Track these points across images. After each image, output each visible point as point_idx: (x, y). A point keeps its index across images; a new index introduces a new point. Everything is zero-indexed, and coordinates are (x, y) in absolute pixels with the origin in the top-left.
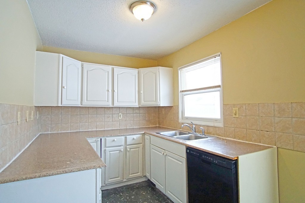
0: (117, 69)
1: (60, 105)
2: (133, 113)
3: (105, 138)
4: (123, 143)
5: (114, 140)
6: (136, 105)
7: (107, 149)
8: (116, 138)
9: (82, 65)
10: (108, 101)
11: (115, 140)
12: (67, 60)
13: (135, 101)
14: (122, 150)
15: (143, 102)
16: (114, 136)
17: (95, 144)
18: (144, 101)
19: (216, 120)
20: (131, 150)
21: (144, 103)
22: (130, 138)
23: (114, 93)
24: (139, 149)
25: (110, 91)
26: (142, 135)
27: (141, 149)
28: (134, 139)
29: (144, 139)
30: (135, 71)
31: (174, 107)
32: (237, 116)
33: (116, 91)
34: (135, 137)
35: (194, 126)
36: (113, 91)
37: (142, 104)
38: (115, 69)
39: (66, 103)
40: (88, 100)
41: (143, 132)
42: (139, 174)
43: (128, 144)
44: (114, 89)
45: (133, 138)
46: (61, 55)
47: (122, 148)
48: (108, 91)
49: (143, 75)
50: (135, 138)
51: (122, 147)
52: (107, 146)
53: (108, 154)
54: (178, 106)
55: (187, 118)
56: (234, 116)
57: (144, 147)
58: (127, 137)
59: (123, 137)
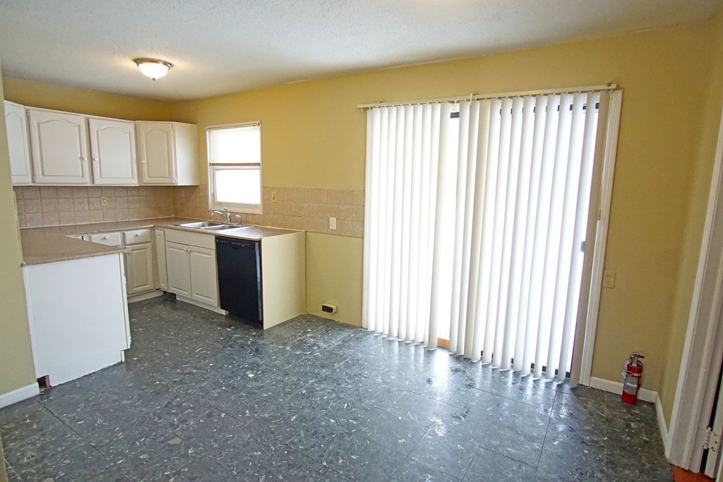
0: (97, 123)
2: (127, 196)
3: (89, 235)
4: (119, 242)
5: (105, 238)
6: (134, 182)
9: (27, 112)
10: (83, 177)
11: (107, 237)
13: (131, 176)
15: (147, 178)
16: (104, 232)
18: (149, 177)
19: (256, 206)
20: (134, 252)
21: (148, 180)
22: (130, 235)
23: (94, 162)
24: (146, 251)
25: (86, 159)
26: (149, 230)
27: (149, 251)
28: (137, 235)
29: (153, 237)
30: (129, 126)
31: (201, 187)
32: (275, 201)
33: (96, 159)
34: (139, 232)
35: (229, 214)
36: (91, 159)
37: (144, 182)
38: (91, 121)
40: (46, 173)
41: (152, 226)
42: (150, 286)
43: (127, 243)
44: (93, 157)
45: (135, 234)
48: (82, 159)
49: (146, 135)
50: (139, 234)
54: (206, 186)
55: (220, 204)
56: (273, 201)
57: (154, 248)
58: (126, 232)
59: (119, 233)
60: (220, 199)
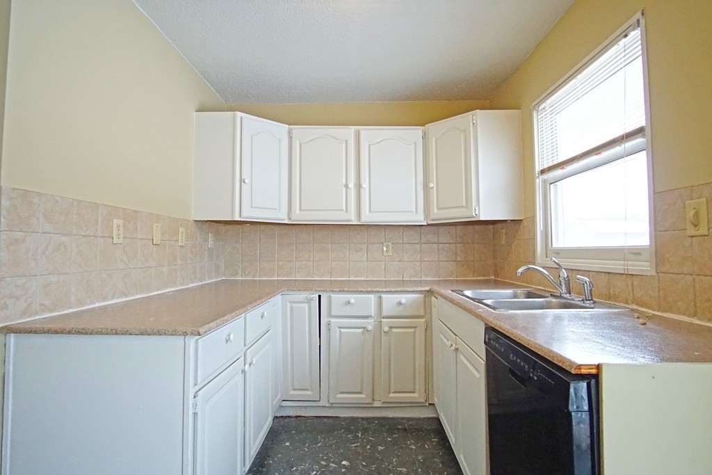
0: (368, 133)
1: (237, 218)
2: (420, 243)
3: (329, 294)
4: (373, 311)
5: (349, 302)
6: (420, 219)
7: (333, 320)
8: (353, 298)
9: (290, 132)
10: (346, 211)
11: (352, 301)
12: (251, 123)
13: (414, 211)
14: (370, 328)
15: (436, 211)
16: (349, 292)
17: (306, 306)
18: (439, 208)
19: (636, 252)
20: (394, 330)
21: (439, 215)
22: (390, 301)
23: (362, 190)
24: (414, 331)
25: (351, 185)
26: (423, 295)
27: (420, 331)
28: (400, 303)
29: (427, 306)
30: (416, 133)
31: (525, 223)
32: (703, 230)
33: (365, 185)
34: (404, 298)
35: (564, 274)
36: (359, 186)
37: (432, 216)
38: (363, 134)
39: (249, 214)
40: (303, 209)
41: (427, 288)
42: (417, 396)
43: (385, 313)
44: (362, 182)
45: (398, 300)
46: (239, 114)
47: (370, 324)
48: (346, 186)
50: (403, 301)
51: (371, 320)
52: (333, 313)
53: (336, 333)
54: (533, 219)
55: (558, 252)
56: (691, 231)
57: (428, 328)
58: (384, 296)
59: (372, 296)
60: (559, 242)
